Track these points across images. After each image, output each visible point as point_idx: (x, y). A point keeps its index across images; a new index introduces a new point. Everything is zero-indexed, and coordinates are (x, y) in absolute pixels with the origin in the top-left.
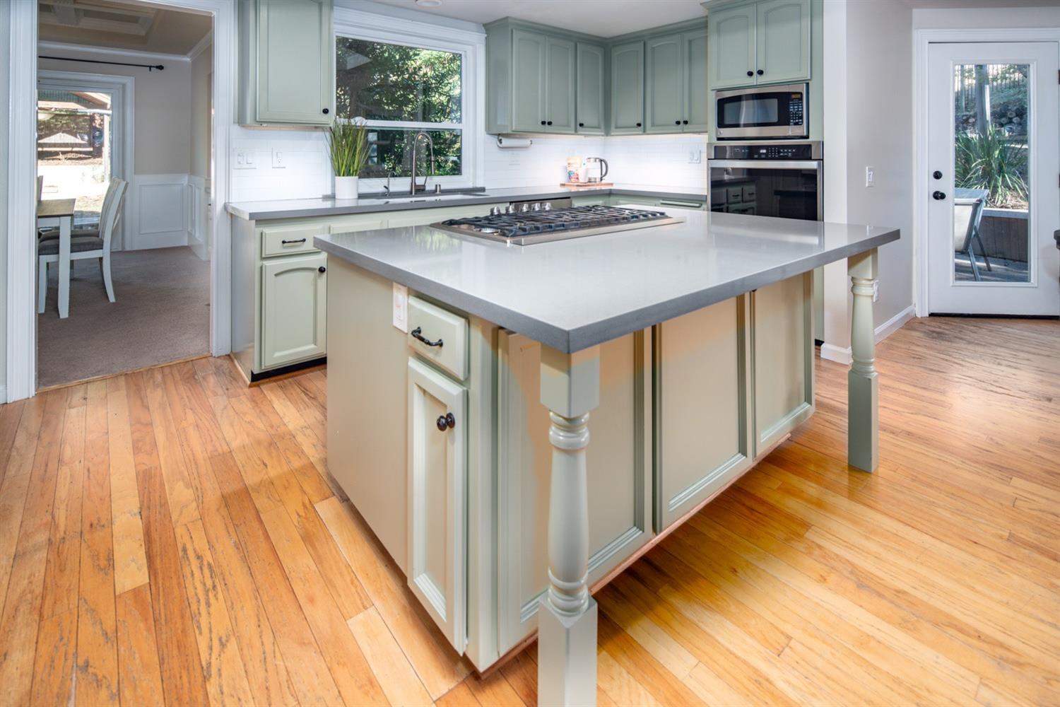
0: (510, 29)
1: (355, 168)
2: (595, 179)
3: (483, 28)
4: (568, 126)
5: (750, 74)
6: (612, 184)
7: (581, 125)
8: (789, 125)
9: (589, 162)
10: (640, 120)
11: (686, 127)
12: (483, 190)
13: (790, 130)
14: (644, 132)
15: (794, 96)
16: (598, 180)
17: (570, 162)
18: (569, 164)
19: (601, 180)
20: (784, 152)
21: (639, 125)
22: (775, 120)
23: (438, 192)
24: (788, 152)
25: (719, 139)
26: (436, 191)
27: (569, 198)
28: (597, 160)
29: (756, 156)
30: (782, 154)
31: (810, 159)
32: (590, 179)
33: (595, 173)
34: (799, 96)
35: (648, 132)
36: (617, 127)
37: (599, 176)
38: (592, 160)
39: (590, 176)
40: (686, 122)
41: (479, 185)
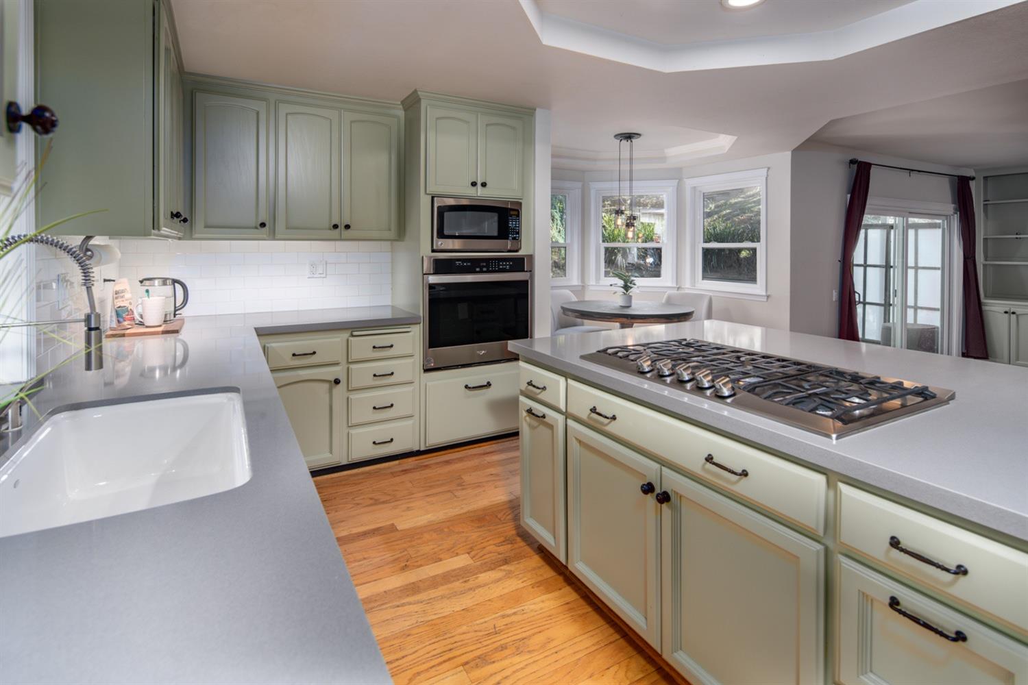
5: (474, 184)
8: (507, 239)
10: (264, 218)
11: (346, 233)
13: (509, 244)
14: (273, 236)
15: (512, 213)
20: (503, 265)
21: (263, 225)
22: (496, 234)
24: (506, 265)
25: (433, 251)
29: (478, 269)
30: (501, 267)
31: (523, 270)
34: (516, 213)
35: (278, 236)
40: (347, 227)
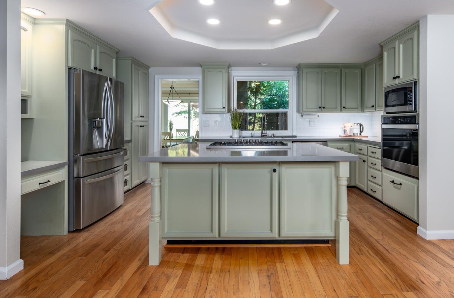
0: (302, 68)
1: (238, 126)
2: (357, 134)
3: (296, 69)
4: (336, 108)
5: (394, 78)
6: (367, 137)
7: (344, 107)
8: (407, 105)
9: (355, 125)
10: (374, 104)
12: (296, 137)
13: (407, 108)
15: (409, 89)
16: (359, 134)
17: (345, 125)
18: (344, 126)
19: (360, 134)
22: (403, 102)
23: (273, 137)
24: (408, 120)
25: (387, 113)
26: (272, 136)
27: (327, 141)
28: (359, 124)
29: (397, 122)
30: (406, 121)
31: (415, 123)
32: (354, 133)
33: (357, 130)
34: (411, 89)
36: (367, 108)
37: (359, 132)
38: (356, 124)
39: (354, 132)
41: (294, 135)
